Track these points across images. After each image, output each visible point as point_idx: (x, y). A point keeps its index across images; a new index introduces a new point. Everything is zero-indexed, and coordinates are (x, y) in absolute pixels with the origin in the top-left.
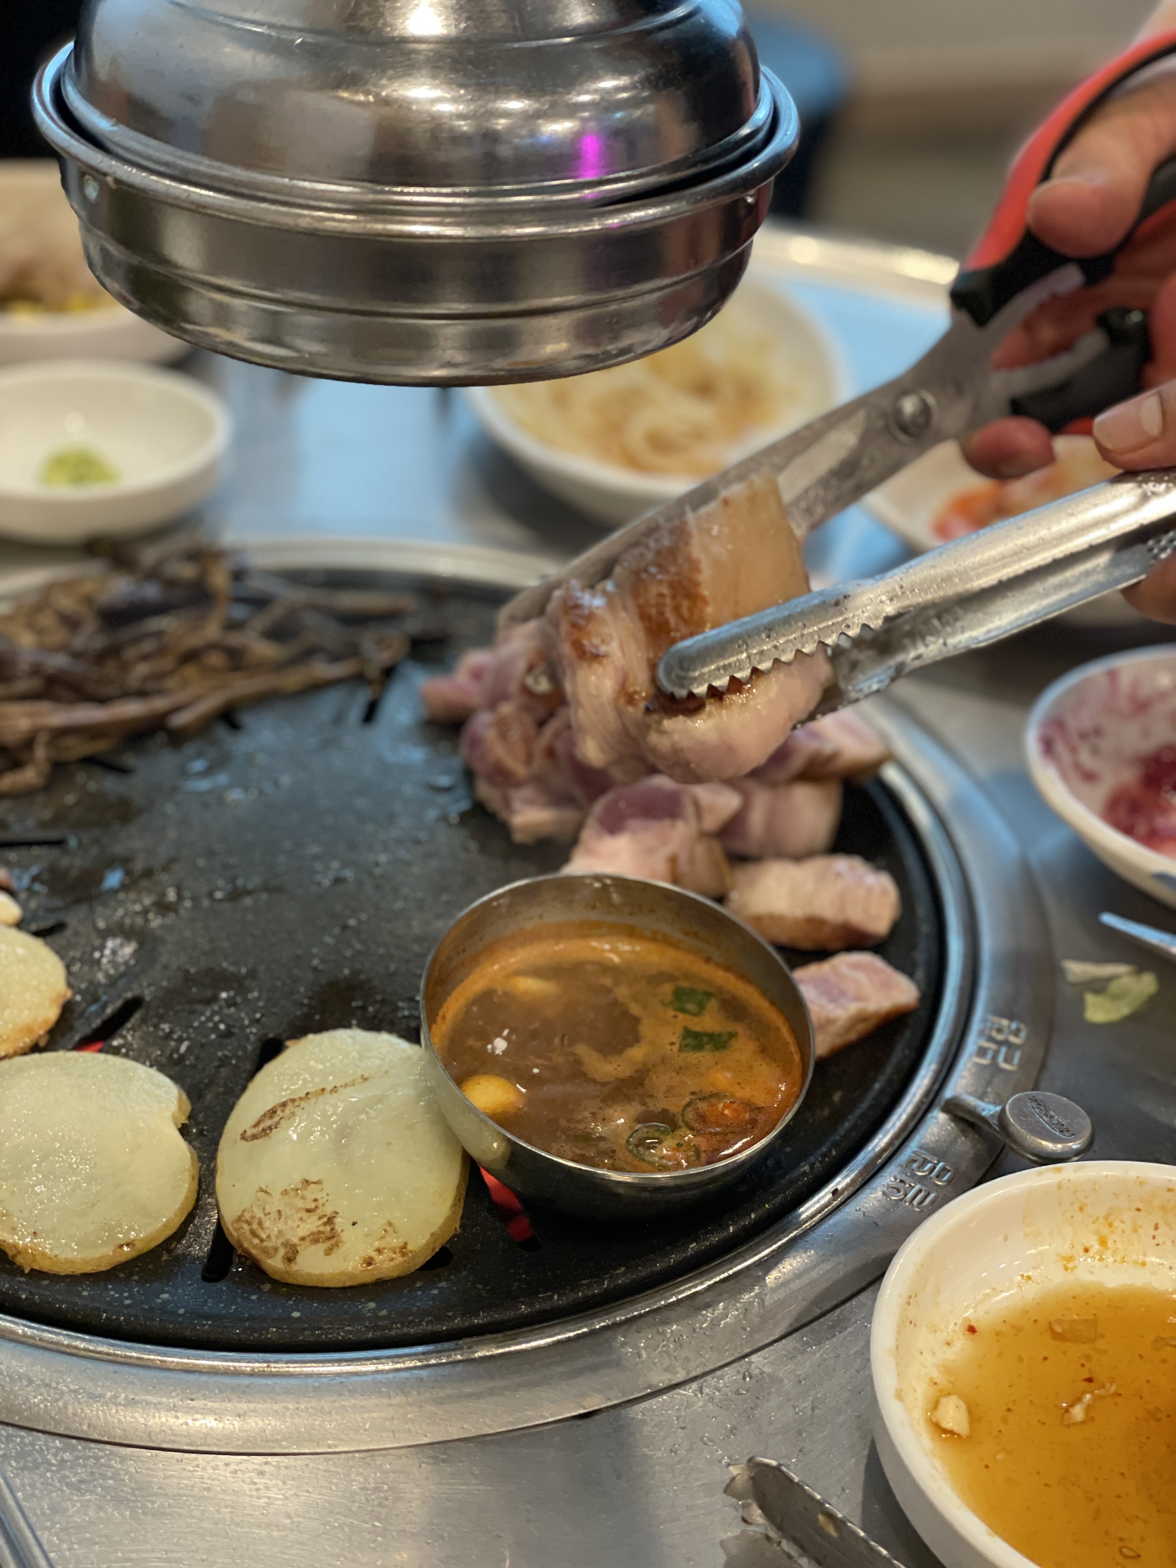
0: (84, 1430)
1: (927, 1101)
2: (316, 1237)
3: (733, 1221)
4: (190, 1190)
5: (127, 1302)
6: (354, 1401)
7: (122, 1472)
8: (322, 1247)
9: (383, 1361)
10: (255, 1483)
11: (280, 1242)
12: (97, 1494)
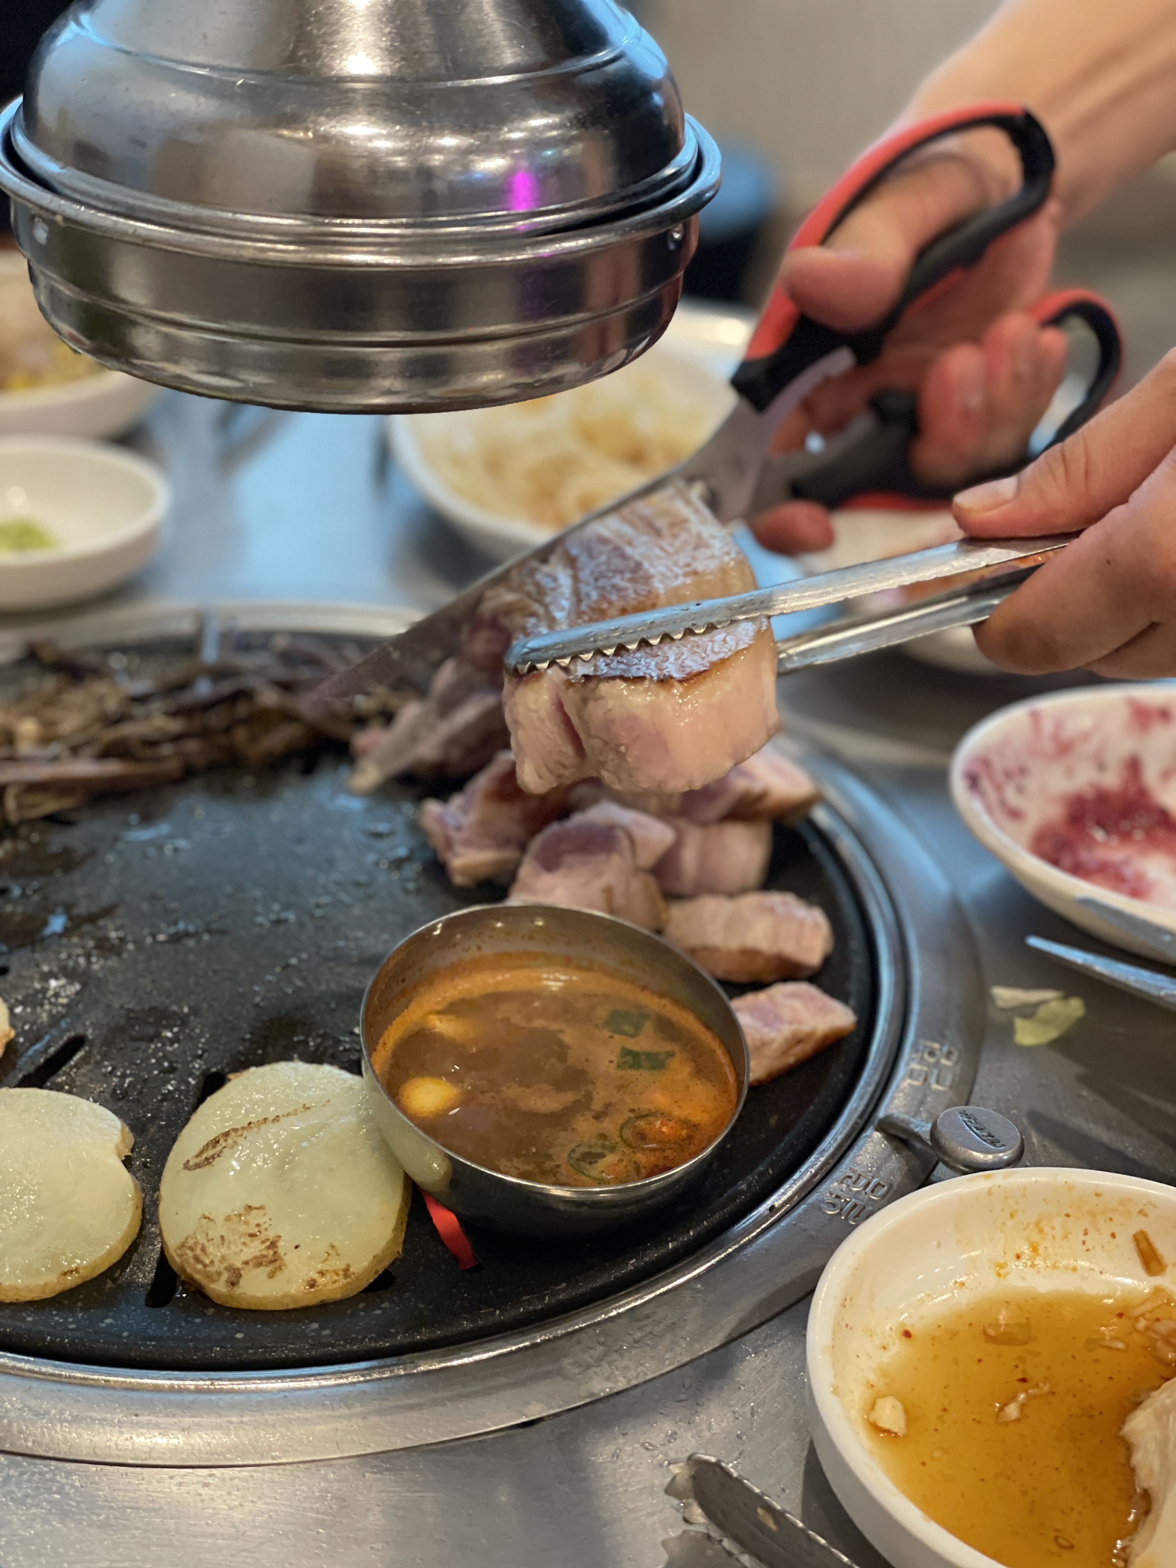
0: (29, 1446)
1: (861, 1122)
2: (259, 1262)
3: (672, 1237)
4: (133, 1219)
5: (72, 1326)
6: (297, 1414)
7: (67, 1487)
8: (265, 1270)
9: (328, 1377)
10: (200, 1495)
11: (223, 1266)
12: (42, 1508)
